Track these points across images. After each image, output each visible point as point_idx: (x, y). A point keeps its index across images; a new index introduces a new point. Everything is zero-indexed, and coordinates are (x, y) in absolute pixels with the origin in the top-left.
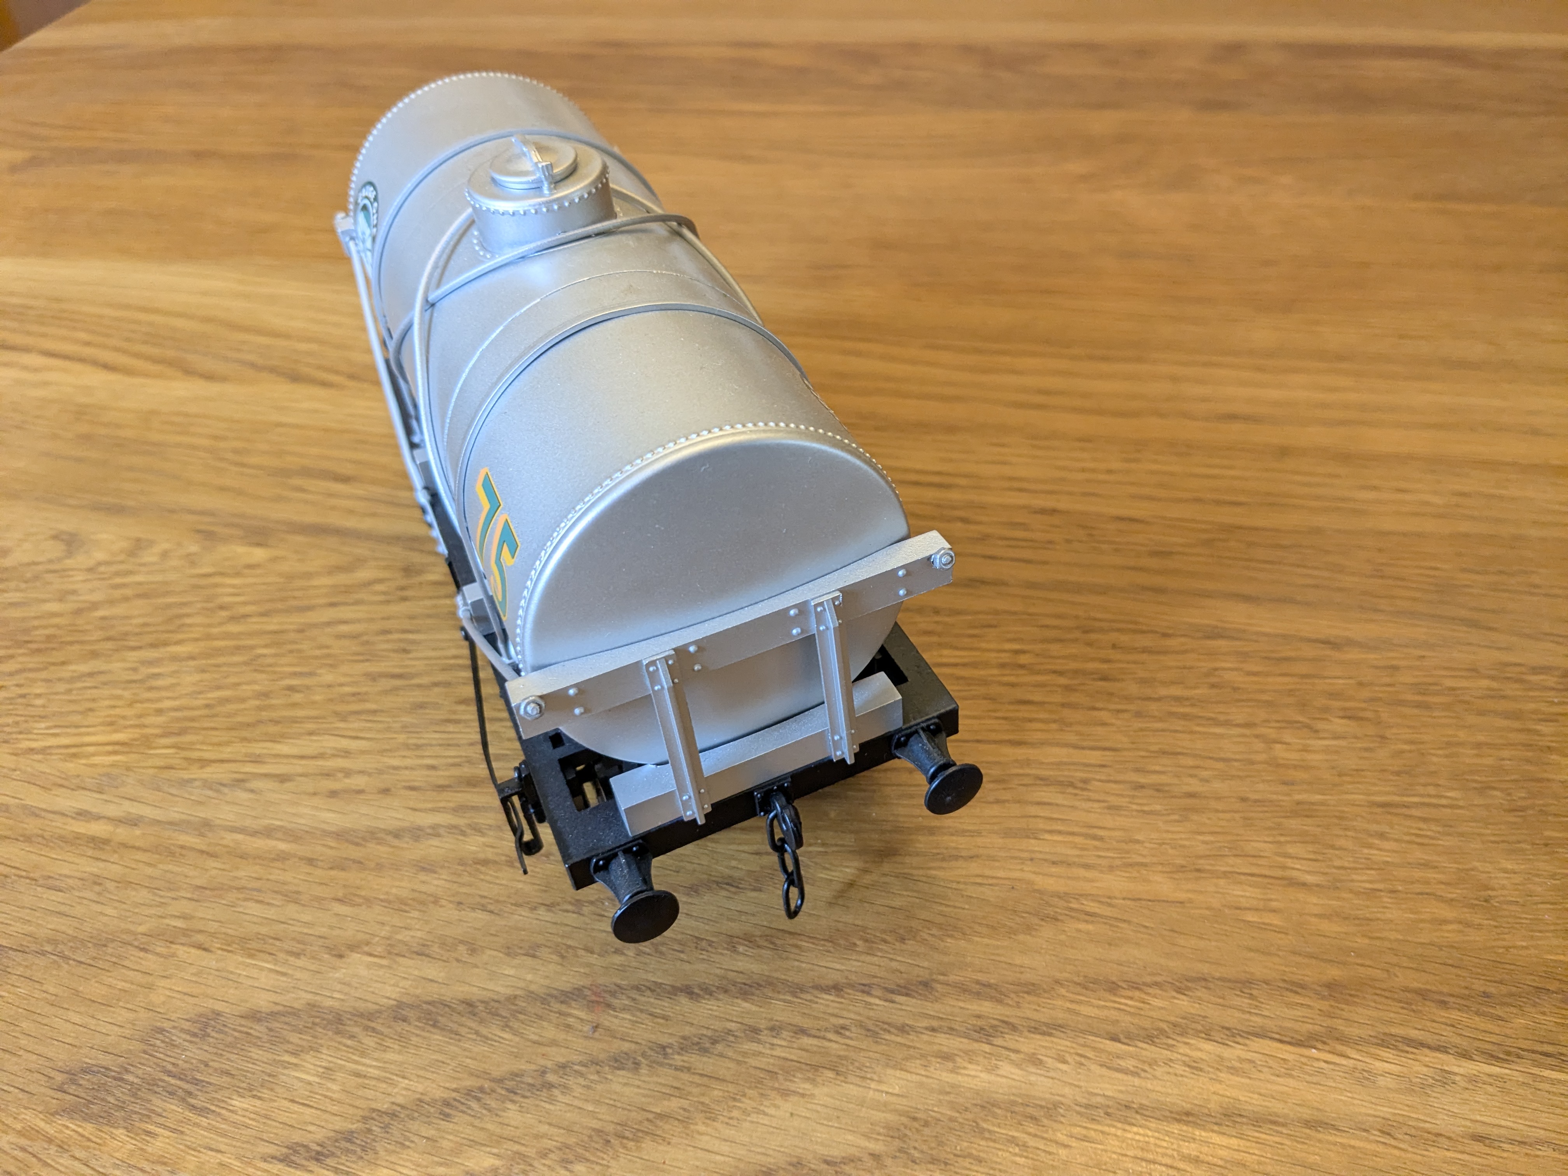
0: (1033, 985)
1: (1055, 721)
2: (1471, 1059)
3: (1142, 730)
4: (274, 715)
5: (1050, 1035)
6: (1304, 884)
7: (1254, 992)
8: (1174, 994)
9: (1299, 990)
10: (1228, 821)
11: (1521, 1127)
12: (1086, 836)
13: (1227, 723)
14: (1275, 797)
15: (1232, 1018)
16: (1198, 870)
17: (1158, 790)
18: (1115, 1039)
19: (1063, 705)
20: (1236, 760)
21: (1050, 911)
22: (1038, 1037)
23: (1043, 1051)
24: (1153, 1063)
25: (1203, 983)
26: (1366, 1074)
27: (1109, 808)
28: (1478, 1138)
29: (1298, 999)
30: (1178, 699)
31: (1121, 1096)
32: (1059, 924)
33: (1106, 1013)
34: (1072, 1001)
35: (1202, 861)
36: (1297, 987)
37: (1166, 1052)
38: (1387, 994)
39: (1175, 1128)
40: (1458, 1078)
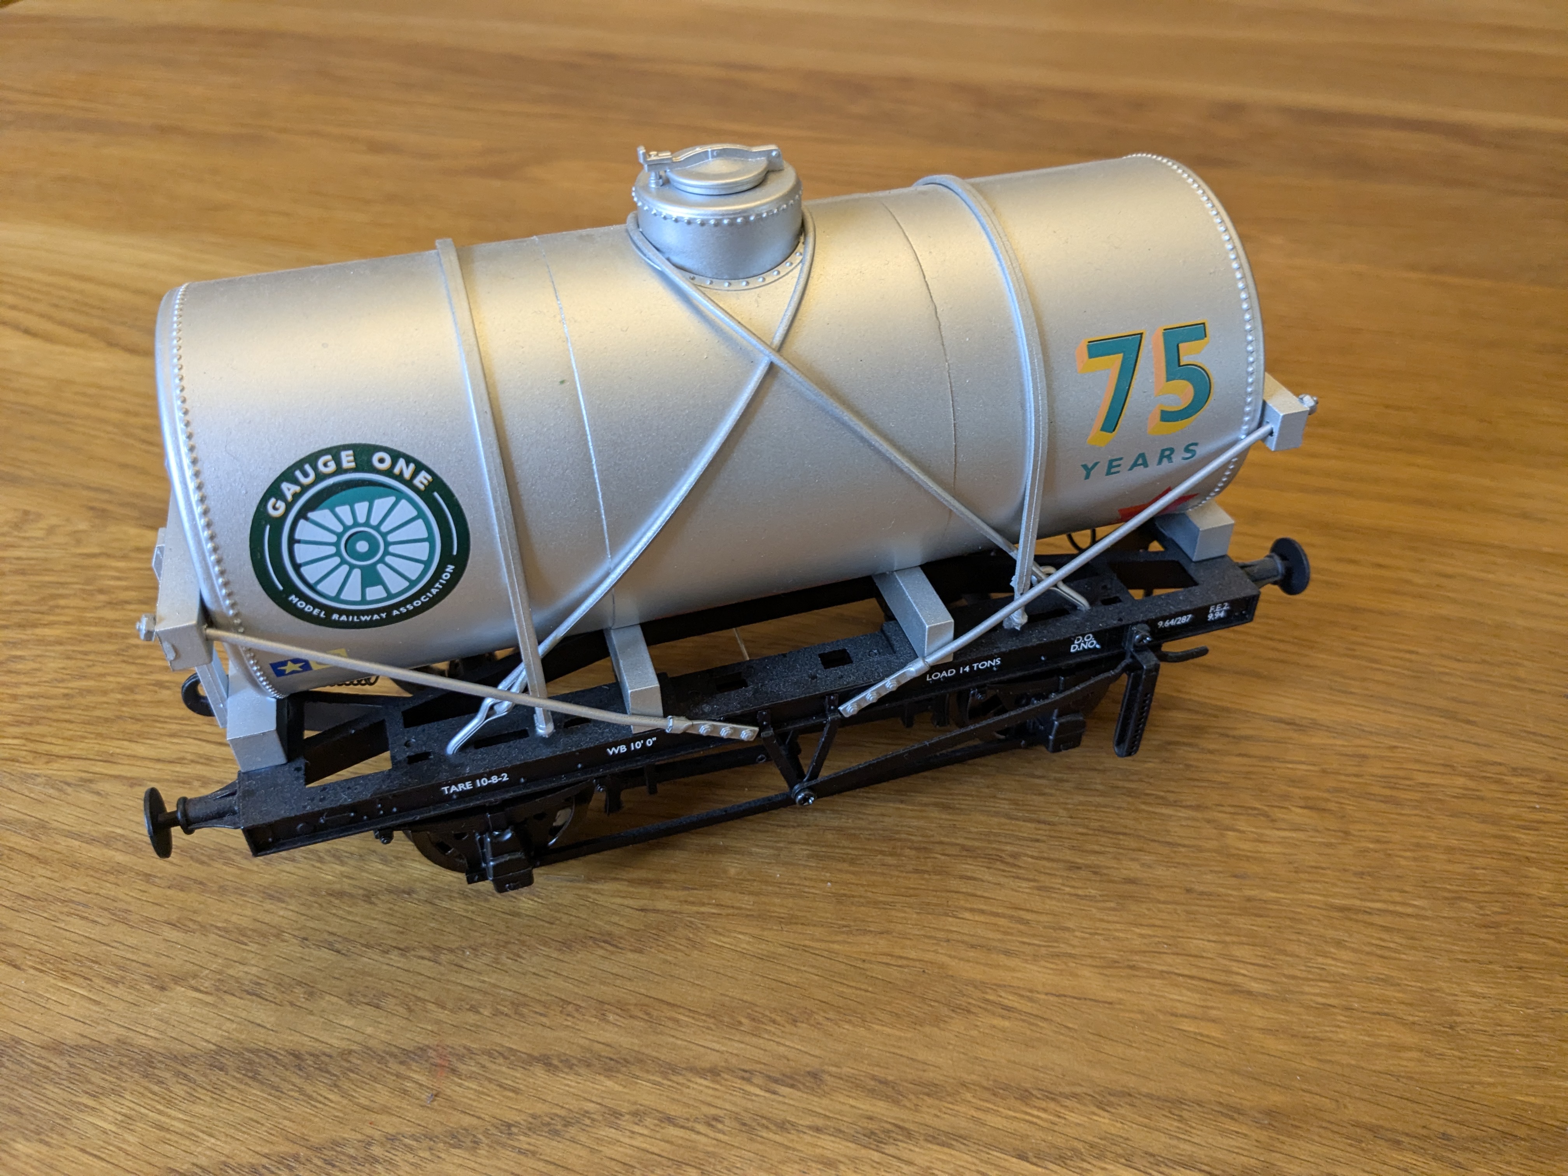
0: (936, 1085)
4: (136, 711)
6: (1250, 993)
7: (1185, 1114)
8: (1095, 1109)
9: (1236, 1116)
12: (1011, 917)
14: (1223, 890)
16: (1132, 967)
18: (1022, 1157)
20: (1184, 846)
21: (962, 1001)
25: (1128, 1099)
32: (972, 1017)
34: (978, 1109)
35: (1137, 958)
36: (1234, 1112)
38: (1335, 1128)
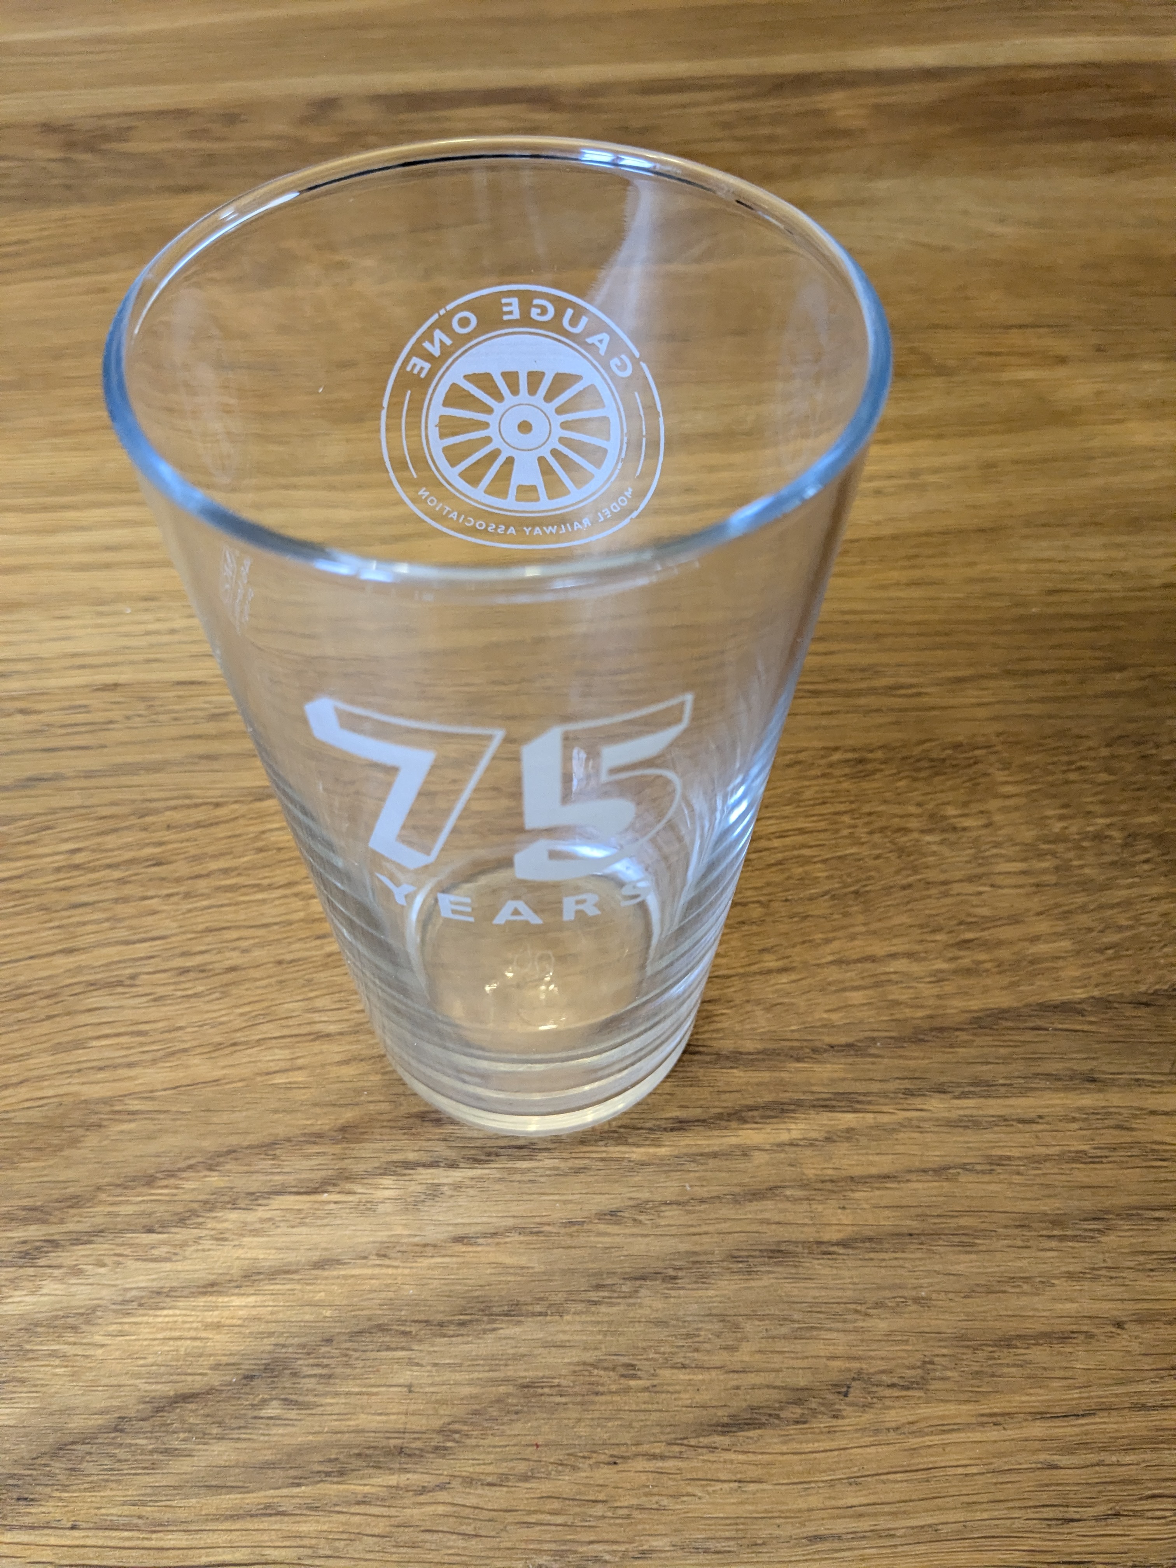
0: (77, 1197)
1: (107, 920)
2: (458, 1167)
3: (190, 911)
5: (91, 1242)
6: (328, 1035)
7: (278, 1152)
8: (208, 1173)
9: (317, 1140)
10: (265, 987)
11: (494, 1220)
12: (132, 1033)
13: (270, 887)
14: (308, 954)
15: (255, 1183)
16: (234, 1044)
17: (202, 971)
18: (150, 1231)
19: (116, 901)
20: (275, 924)
21: (94, 1119)
22: (80, 1247)
23: (83, 1260)
24: (183, 1245)
25: (232, 1156)
26: (369, 1205)
27: (155, 1000)
28: (459, 1240)
29: (316, 1149)
30: (226, 871)
31: (154, 1284)
32: (103, 1130)
33: (143, 1207)
34: (112, 1204)
35: (238, 1035)
37: (195, 1231)
39: (202, 1301)
40: (446, 1188)
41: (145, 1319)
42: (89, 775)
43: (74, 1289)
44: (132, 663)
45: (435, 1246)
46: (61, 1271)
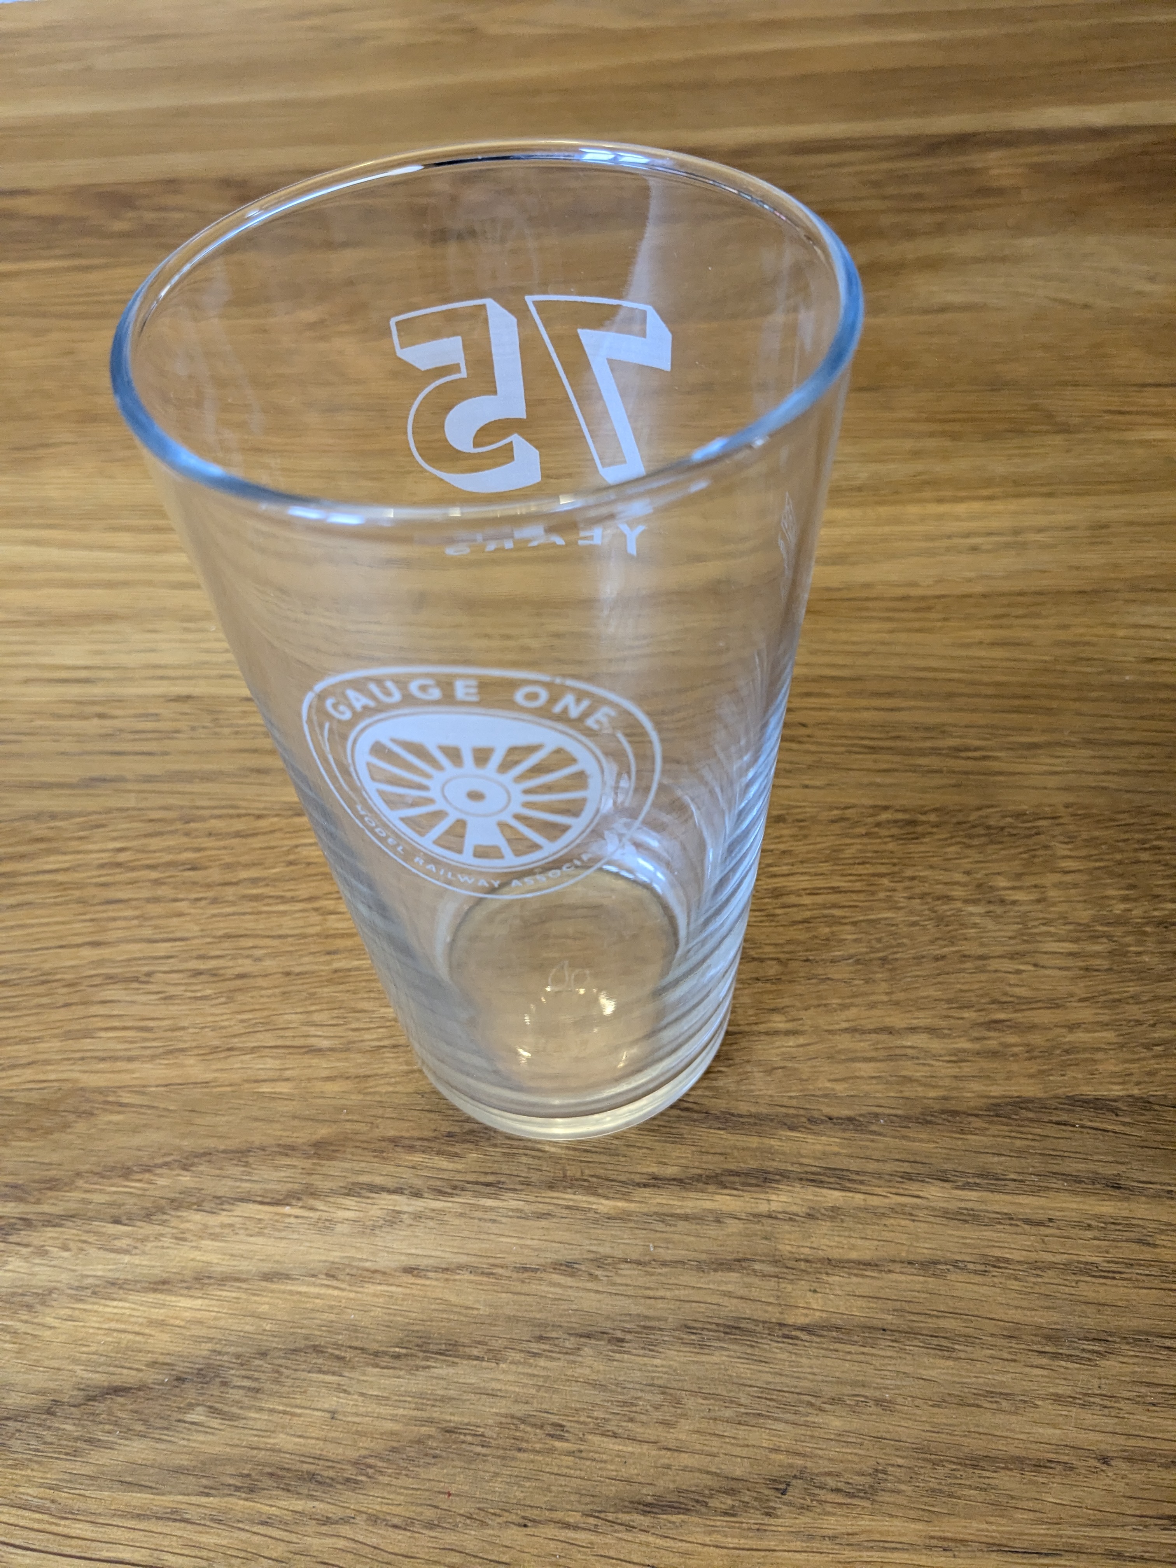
1: (136, 918)
2: (421, 1197)
3: (214, 916)
5: (61, 1226)
10: (269, 997)
11: (447, 1255)
13: (293, 900)
15: (224, 1188)
17: (214, 975)
19: (149, 900)
22: (50, 1229)
23: (50, 1242)
24: (144, 1240)
26: (327, 1224)
27: (165, 999)
28: (409, 1270)
29: (288, 1161)
30: (254, 881)
31: (109, 1274)
33: (115, 1197)
37: (158, 1227)
39: (151, 1297)
40: (405, 1216)
41: (96, 1307)
42: (148, 779)
43: (36, 1269)
44: (207, 677)
45: (384, 1273)
46: (29, 1249)
